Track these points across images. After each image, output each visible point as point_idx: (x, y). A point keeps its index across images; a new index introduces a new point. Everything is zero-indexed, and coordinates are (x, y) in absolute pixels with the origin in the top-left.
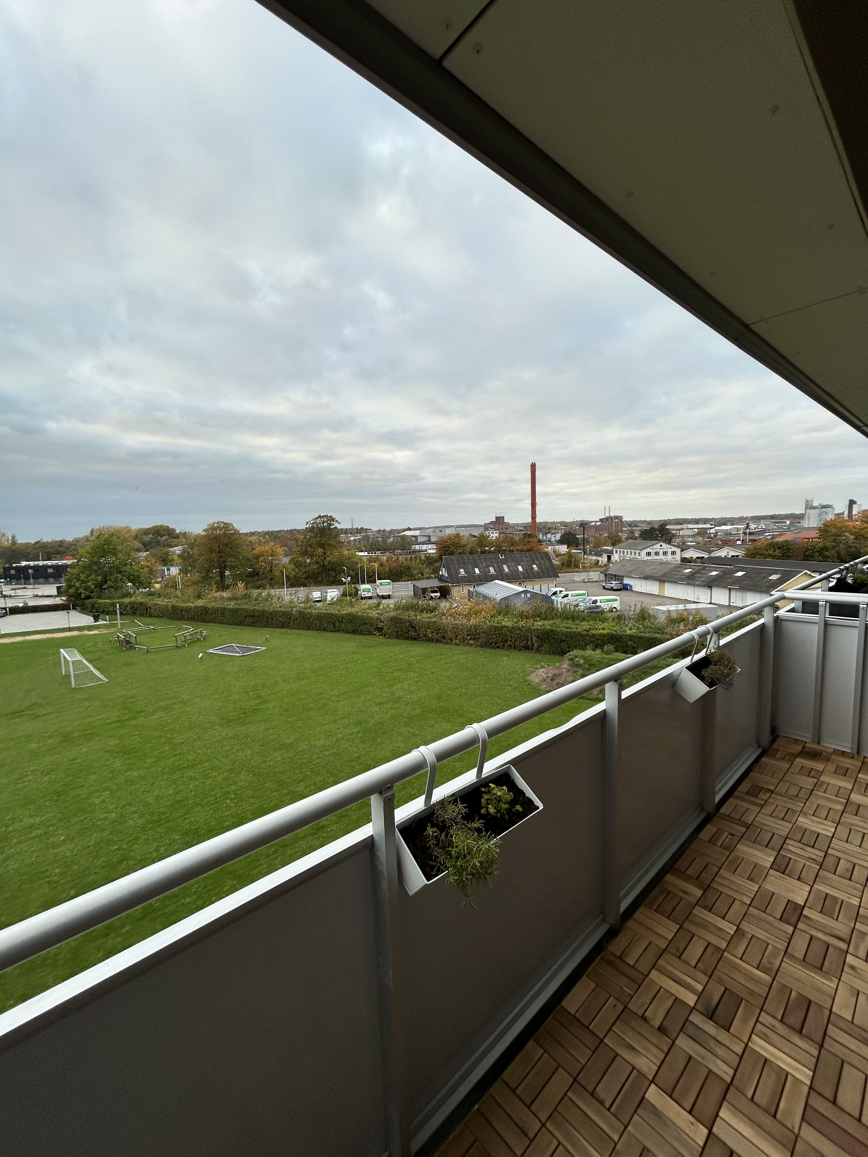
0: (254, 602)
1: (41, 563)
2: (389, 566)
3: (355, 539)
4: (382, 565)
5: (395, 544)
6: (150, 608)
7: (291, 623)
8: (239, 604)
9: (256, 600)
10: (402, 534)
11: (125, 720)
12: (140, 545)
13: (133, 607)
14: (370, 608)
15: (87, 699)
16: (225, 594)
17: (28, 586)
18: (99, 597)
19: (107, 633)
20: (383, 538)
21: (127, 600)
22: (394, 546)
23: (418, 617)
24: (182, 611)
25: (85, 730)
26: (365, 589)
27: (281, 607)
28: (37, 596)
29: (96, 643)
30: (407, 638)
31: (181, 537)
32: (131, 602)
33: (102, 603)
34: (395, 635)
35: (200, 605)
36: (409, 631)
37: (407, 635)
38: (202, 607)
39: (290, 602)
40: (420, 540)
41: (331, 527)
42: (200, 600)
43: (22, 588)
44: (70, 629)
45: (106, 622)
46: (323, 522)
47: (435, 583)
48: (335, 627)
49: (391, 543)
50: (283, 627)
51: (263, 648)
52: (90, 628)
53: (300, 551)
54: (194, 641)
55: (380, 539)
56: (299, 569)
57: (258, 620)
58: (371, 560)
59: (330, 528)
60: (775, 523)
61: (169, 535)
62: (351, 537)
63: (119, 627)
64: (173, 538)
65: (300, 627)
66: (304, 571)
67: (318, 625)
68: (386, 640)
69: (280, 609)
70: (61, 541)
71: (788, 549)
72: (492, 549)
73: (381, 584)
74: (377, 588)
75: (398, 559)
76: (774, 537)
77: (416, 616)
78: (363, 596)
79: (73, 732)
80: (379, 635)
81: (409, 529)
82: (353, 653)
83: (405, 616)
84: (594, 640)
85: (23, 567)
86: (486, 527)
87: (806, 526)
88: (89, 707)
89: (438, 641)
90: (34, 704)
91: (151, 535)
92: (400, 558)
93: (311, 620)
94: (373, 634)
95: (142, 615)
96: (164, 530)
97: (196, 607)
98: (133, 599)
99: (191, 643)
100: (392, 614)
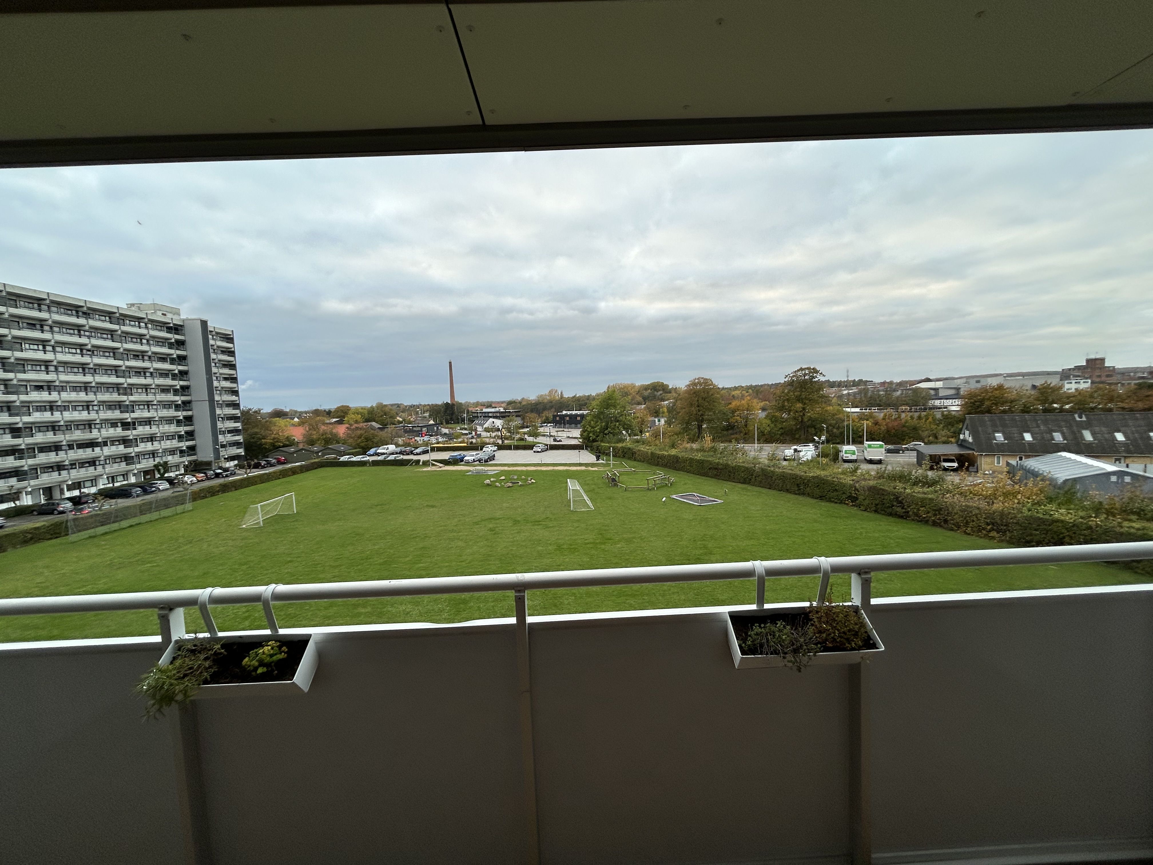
0: (719, 455)
1: (574, 412)
2: (886, 425)
3: (848, 393)
4: (876, 423)
5: (904, 399)
6: (635, 453)
7: (753, 480)
8: (705, 456)
9: (721, 453)
10: (914, 386)
11: (597, 543)
12: (641, 398)
13: (623, 451)
14: (843, 473)
15: (578, 521)
16: (695, 446)
17: (565, 430)
18: (602, 441)
19: (602, 471)
20: (886, 391)
21: (620, 445)
22: (902, 401)
23: (908, 491)
24: (658, 458)
25: (571, 545)
26: (848, 450)
27: (744, 462)
28: (569, 437)
29: (594, 477)
30: (890, 515)
31: (673, 391)
32: (622, 447)
33: (603, 446)
34: (874, 508)
35: (672, 454)
36: (893, 506)
37: (890, 510)
38: (674, 456)
39: (754, 458)
40: (941, 393)
41: (814, 380)
42: (673, 449)
43: (561, 431)
44: (580, 465)
45: (603, 462)
46: (805, 375)
47: (953, 450)
48: (800, 489)
49: (898, 398)
50: (744, 482)
51: (720, 501)
52: (593, 465)
53: (776, 406)
54: (664, 486)
55: (882, 393)
56: (775, 425)
57: (721, 473)
58: (862, 417)
59: (812, 381)
61: (663, 390)
62: (845, 390)
63: (611, 467)
64: (667, 393)
65: (761, 485)
66: (780, 427)
67: (781, 485)
68: (860, 513)
69: (742, 465)
70: (589, 396)
72: (1067, 407)
73: (870, 446)
74: (865, 451)
75: (899, 417)
77: (905, 488)
78: (844, 458)
79: (563, 544)
80: (853, 505)
81: (928, 380)
82: (815, 521)
83: (888, 487)
85: (563, 415)
86: (1066, 375)
88: (577, 527)
89: (935, 524)
90: (547, 518)
91: (649, 391)
92: (903, 415)
93: (773, 479)
94: (845, 503)
95: (629, 459)
96: (660, 386)
97: (669, 456)
98: (624, 445)
99: (660, 487)
100: (872, 483)
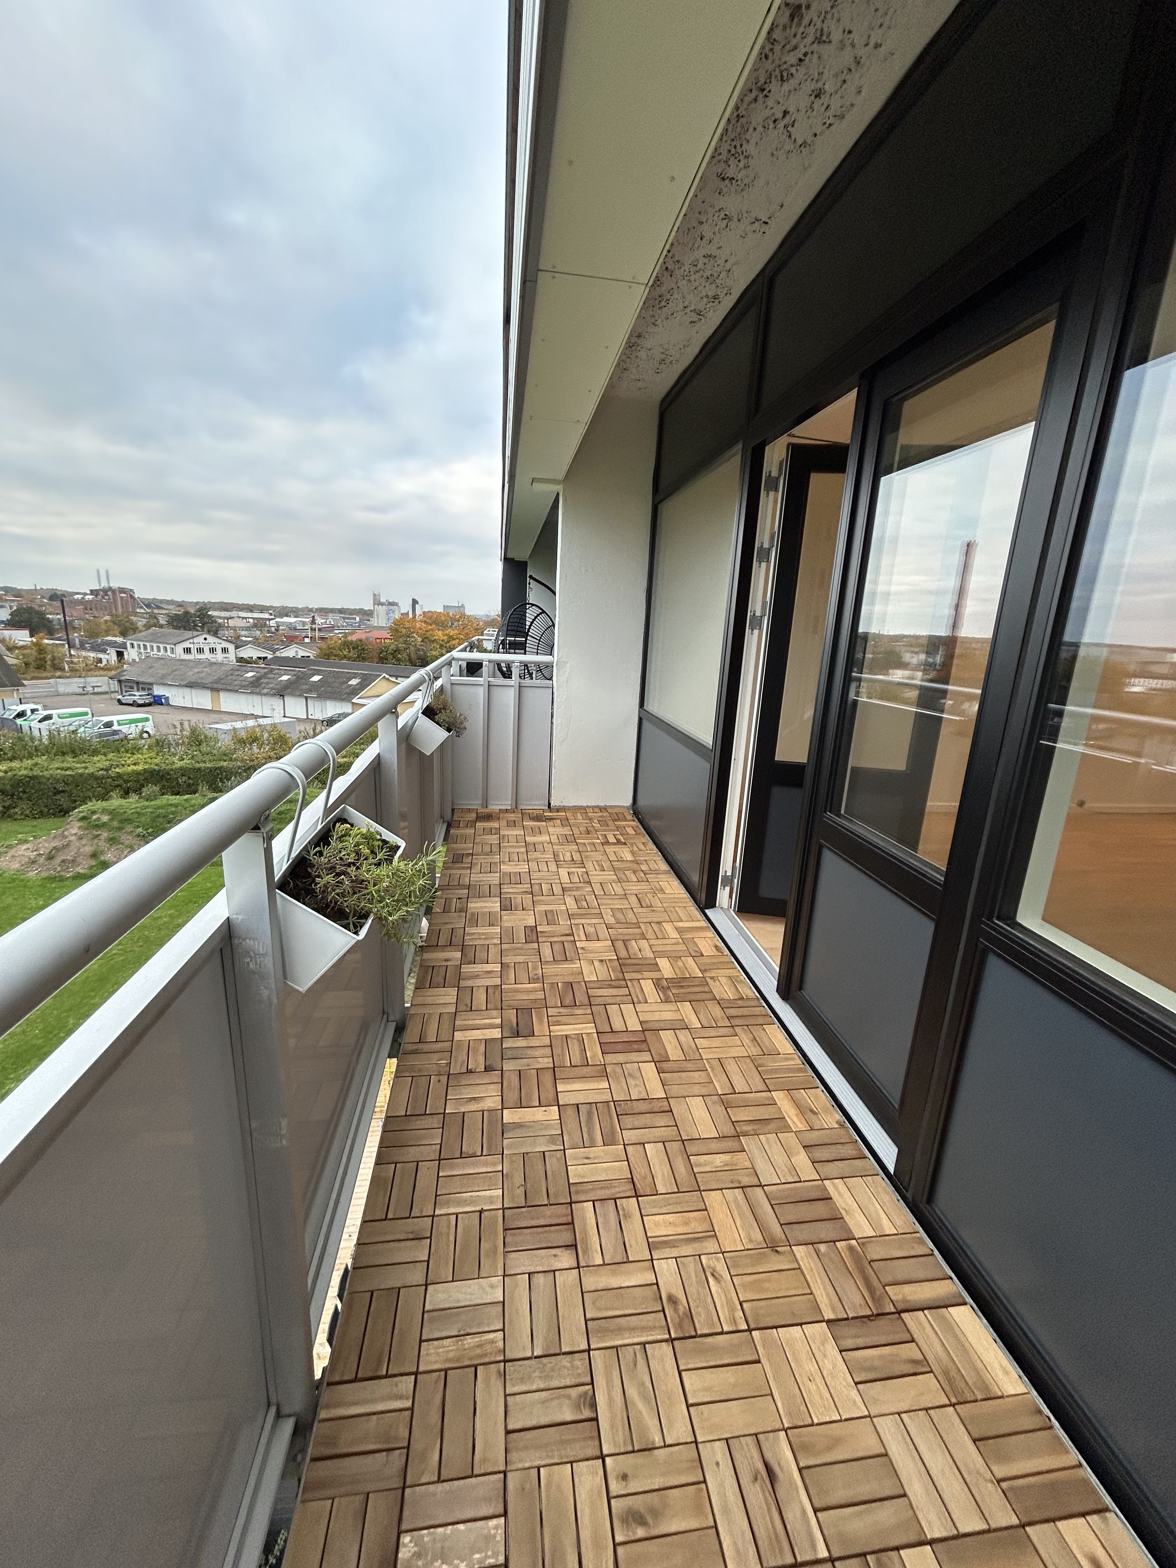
60: (344, 618)
71: (363, 649)
76: (346, 635)
84: (121, 782)
87: (376, 625)
